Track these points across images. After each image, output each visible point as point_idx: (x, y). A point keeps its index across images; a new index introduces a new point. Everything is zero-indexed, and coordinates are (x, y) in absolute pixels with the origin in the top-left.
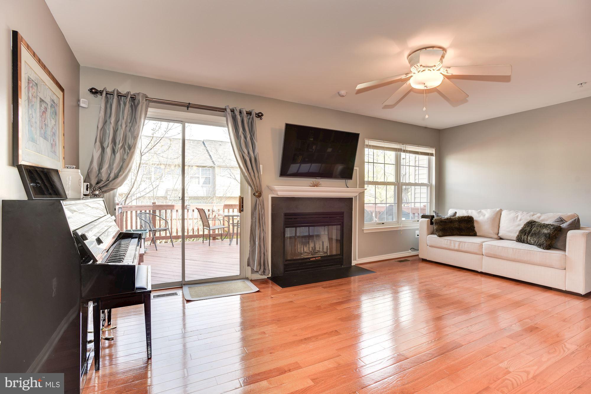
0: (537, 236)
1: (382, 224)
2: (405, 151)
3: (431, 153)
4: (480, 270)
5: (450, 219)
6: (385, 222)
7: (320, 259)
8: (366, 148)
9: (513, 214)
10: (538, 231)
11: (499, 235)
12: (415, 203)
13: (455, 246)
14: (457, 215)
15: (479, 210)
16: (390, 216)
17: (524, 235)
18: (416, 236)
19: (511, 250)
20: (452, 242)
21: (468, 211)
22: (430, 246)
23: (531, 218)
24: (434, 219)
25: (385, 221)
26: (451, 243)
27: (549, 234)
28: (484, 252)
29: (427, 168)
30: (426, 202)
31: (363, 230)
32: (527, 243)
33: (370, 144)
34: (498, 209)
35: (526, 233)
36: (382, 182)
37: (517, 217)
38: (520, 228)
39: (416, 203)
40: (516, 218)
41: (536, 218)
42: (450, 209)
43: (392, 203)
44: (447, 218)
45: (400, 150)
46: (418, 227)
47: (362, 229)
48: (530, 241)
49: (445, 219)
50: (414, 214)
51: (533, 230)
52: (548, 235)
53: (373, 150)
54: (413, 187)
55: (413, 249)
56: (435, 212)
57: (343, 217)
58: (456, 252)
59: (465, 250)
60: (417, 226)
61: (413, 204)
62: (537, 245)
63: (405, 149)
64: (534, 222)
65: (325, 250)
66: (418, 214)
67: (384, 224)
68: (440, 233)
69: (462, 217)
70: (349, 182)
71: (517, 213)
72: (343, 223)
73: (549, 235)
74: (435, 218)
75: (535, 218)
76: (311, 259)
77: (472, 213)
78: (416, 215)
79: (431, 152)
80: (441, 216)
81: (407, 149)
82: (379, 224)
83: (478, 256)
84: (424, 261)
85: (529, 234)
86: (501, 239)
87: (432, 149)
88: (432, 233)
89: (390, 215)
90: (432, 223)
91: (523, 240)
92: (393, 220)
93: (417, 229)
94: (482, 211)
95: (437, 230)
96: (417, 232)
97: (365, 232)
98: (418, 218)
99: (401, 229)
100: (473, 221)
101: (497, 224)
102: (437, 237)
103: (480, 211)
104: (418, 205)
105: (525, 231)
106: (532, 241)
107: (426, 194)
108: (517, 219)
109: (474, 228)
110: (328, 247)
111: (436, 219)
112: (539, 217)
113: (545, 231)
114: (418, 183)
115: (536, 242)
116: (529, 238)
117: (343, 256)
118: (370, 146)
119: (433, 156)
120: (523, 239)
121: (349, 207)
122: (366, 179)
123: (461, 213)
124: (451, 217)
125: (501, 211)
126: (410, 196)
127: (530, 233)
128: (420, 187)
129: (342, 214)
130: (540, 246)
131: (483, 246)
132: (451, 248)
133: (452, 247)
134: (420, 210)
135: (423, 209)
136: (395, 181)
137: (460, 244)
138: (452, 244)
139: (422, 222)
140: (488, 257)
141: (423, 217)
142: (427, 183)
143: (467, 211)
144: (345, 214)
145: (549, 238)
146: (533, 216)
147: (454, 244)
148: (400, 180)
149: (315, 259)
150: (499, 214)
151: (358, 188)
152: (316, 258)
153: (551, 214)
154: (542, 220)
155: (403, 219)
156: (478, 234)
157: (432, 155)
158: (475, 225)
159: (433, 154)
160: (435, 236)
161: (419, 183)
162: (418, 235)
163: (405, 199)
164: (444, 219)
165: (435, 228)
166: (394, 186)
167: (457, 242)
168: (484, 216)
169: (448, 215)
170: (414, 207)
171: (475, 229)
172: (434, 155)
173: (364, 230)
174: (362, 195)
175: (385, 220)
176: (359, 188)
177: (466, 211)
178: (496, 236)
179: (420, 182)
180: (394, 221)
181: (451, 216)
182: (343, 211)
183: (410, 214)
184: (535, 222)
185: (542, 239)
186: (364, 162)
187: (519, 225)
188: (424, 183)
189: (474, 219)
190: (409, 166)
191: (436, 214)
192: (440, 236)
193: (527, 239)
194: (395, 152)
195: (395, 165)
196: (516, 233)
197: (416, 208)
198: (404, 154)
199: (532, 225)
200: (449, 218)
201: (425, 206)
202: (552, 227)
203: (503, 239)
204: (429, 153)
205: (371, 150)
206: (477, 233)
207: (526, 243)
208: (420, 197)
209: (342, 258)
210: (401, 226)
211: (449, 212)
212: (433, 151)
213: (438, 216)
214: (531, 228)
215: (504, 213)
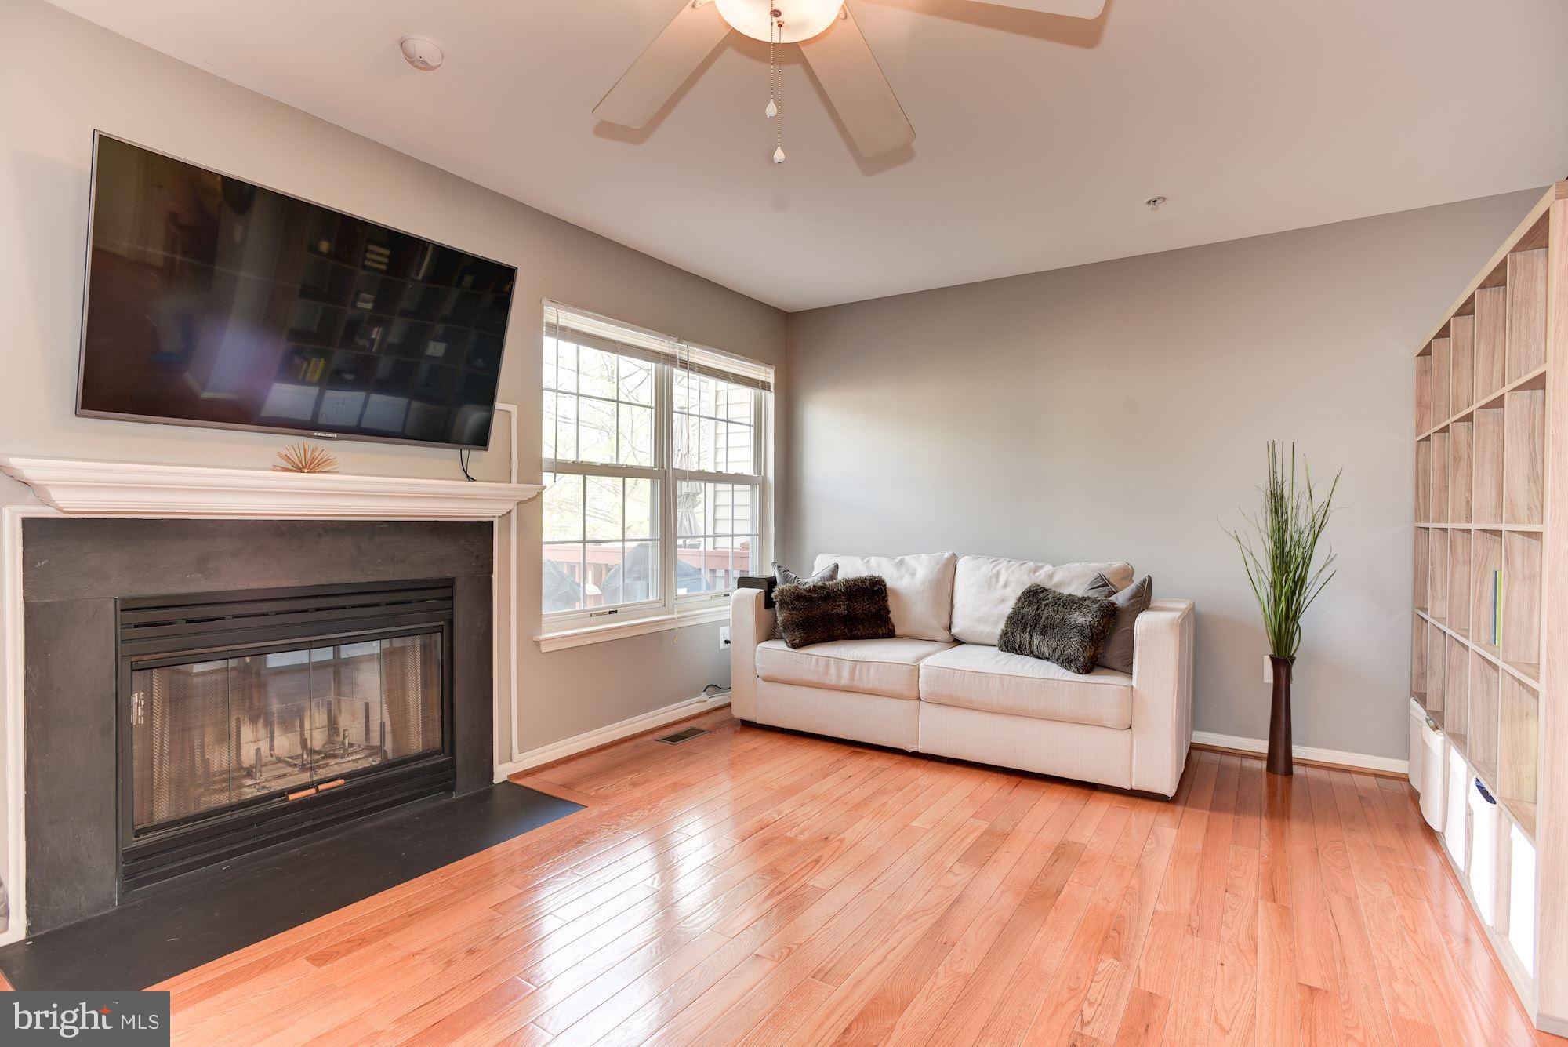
0: (1059, 634)
1: (610, 613)
2: (685, 365)
3: (764, 382)
4: (913, 746)
5: (823, 588)
6: (622, 606)
7: (342, 786)
8: (549, 334)
9: (986, 569)
10: (1057, 620)
11: (954, 631)
12: (715, 536)
13: (839, 677)
14: (841, 576)
15: (899, 558)
16: (638, 582)
17: (1023, 631)
18: (722, 645)
19: (998, 680)
20: (832, 662)
21: (867, 562)
22: (766, 680)
23: (1031, 578)
24: (777, 589)
25: (619, 602)
26: (827, 666)
27: (1091, 627)
28: (923, 689)
29: (753, 428)
30: (749, 533)
31: (538, 643)
32: (1031, 654)
33: (562, 322)
34: (947, 555)
35: (1025, 624)
36: (606, 465)
37: (997, 575)
38: (1007, 608)
39: (718, 539)
40: (994, 580)
41: (1046, 575)
42: (817, 555)
43: (646, 540)
44: (814, 586)
45: (669, 359)
46: (728, 616)
47: (535, 638)
48: (1039, 647)
49: (808, 591)
50: (713, 571)
51: (1044, 616)
52: (1087, 631)
53: (574, 346)
54: (710, 486)
55: (714, 688)
56: (779, 567)
57: (451, 598)
58: (843, 695)
59: (870, 686)
60: (721, 612)
61: (710, 541)
62: (1060, 661)
63: (685, 358)
64: (1042, 592)
65: (375, 741)
66: (727, 571)
67: (616, 612)
68: (798, 636)
69: (855, 580)
70: (477, 459)
71: (995, 565)
72: (451, 622)
73: (1091, 629)
74: (780, 586)
75: (1041, 578)
76: (292, 797)
77: (879, 566)
78: (721, 573)
79: (763, 378)
80: (797, 580)
81: (691, 359)
82: (597, 614)
83: (905, 703)
84: (748, 726)
85: (1034, 628)
86: (957, 642)
87: (767, 370)
88: (771, 635)
89: (639, 579)
90: (769, 603)
91: (1020, 646)
92: (648, 596)
93: (725, 623)
94: (907, 558)
95: (786, 626)
96: (725, 632)
97: (544, 649)
98: (727, 585)
99: (672, 627)
100: (886, 591)
101: (949, 599)
102: (786, 648)
103: (902, 561)
104: (724, 544)
105: (1022, 618)
106: (1046, 649)
107: (748, 509)
108: (997, 582)
109: (888, 612)
110: (388, 728)
111: (781, 592)
112: (1051, 576)
113: (1080, 618)
114: (724, 472)
115: (1058, 652)
116: (1036, 640)
117: (452, 752)
118: (564, 329)
119: (769, 390)
120: (1020, 642)
121: (477, 557)
122: (547, 453)
123: (852, 569)
124: (827, 583)
125: (954, 559)
126: (700, 517)
127: (1036, 624)
128: (731, 486)
129: (450, 587)
130: (1067, 662)
131: (921, 673)
132: (828, 682)
133: (832, 679)
134: (730, 559)
135: (740, 557)
136: (653, 465)
137: (854, 668)
138: (833, 671)
139: (739, 601)
140: (932, 705)
141: (744, 582)
142: (752, 474)
143: (865, 560)
144: (458, 586)
145: (1091, 639)
146: (1035, 571)
147: (839, 670)
148: (670, 459)
149: (312, 791)
150: (950, 568)
151: (514, 484)
152: (321, 787)
153: (1076, 567)
154: (1059, 584)
155: (682, 591)
156: (898, 631)
157: (765, 386)
158: (891, 603)
159: (769, 384)
160: (780, 646)
161: (729, 472)
162: (727, 642)
163: (686, 523)
164: (806, 590)
165: (780, 619)
166: (649, 480)
167: (847, 663)
168: (914, 574)
169: (814, 573)
170: (714, 548)
171: (890, 615)
172: (772, 388)
173: (542, 643)
174: (531, 507)
175: (621, 598)
176: (518, 483)
177: (862, 560)
178: (945, 636)
179: (731, 471)
180: (651, 599)
181: (824, 579)
182: (449, 575)
183: (703, 571)
184: (1044, 590)
185: (1074, 644)
186: (538, 388)
187: (1003, 600)
188: (744, 474)
189: (889, 584)
190: (699, 416)
191: (780, 574)
192: (795, 646)
193: (1030, 642)
194: (653, 364)
195: (653, 411)
196: (996, 623)
197: (719, 552)
198: (685, 373)
199: (1039, 600)
200: (820, 584)
201: (744, 547)
202: (1095, 607)
203: (964, 643)
204: (758, 380)
205: (568, 348)
206: (896, 629)
207: (1028, 655)
208: (731, 518)
209: (452, 765)
210: (674, 616)
211: (816, 564)
212: (768, 375)
213: (786, 579)
214: (1038, 609)
215: (962, 564)
